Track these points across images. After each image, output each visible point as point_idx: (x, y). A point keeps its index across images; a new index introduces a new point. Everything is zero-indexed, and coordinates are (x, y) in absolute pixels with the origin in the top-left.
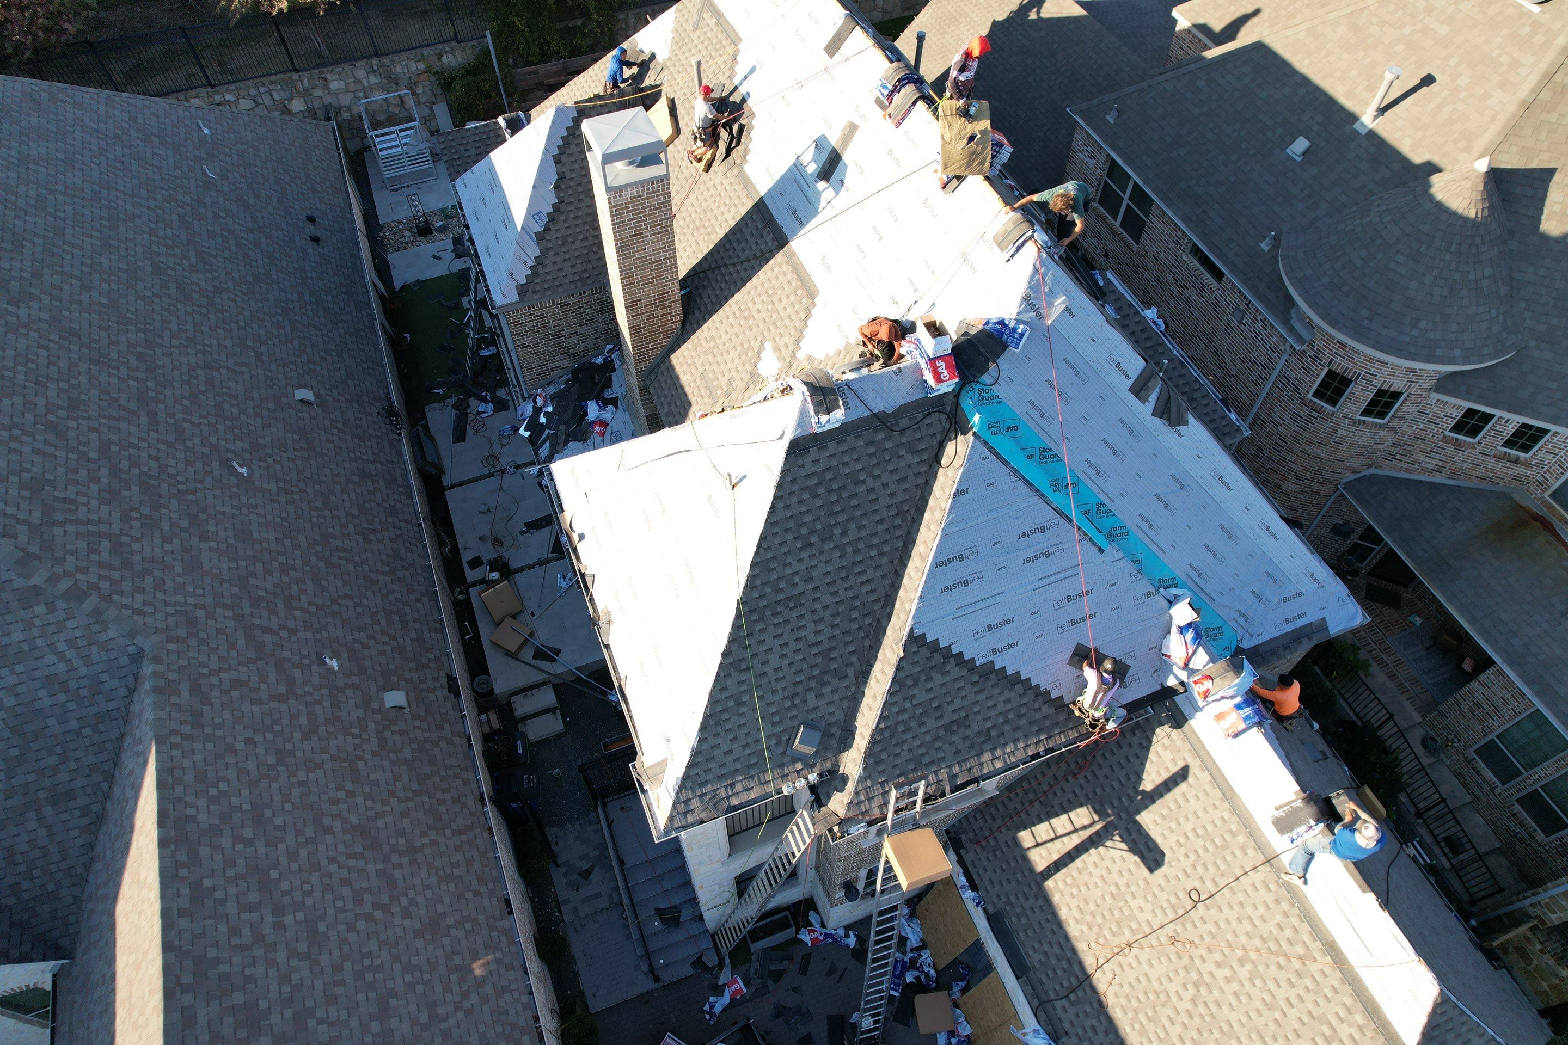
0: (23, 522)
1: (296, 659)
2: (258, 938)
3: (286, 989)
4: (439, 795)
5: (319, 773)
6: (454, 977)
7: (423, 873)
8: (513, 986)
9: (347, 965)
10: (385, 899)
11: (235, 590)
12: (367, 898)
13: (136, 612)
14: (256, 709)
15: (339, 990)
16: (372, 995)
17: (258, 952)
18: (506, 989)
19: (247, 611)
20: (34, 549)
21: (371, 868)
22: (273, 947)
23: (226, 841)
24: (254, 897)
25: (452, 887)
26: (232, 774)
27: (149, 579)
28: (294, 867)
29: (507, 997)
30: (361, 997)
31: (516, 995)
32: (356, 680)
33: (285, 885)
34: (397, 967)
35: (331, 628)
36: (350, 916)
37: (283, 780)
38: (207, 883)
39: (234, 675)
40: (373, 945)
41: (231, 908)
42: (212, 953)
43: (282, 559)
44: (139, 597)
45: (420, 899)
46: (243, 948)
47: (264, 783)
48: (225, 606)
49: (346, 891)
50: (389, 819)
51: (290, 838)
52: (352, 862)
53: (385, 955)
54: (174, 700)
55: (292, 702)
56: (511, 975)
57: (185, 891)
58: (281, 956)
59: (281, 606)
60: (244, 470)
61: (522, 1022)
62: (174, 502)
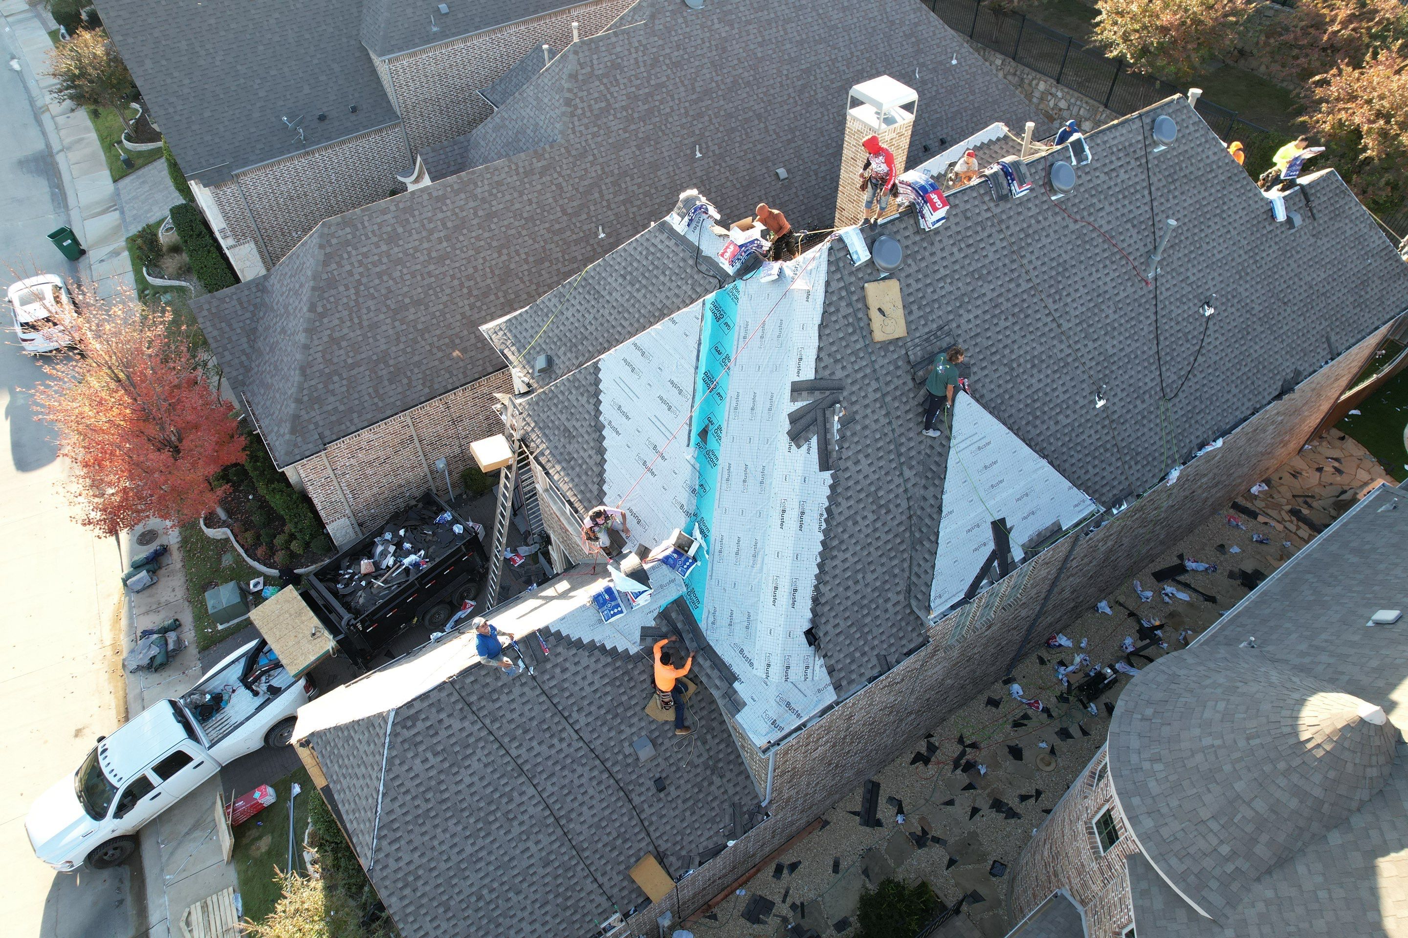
0: (592, 66)
1: (592, 213)
2: (431, 232)
3: (411, 251)
6: (447, 340)
8: (455, 378)
9: (433, 279)
11: (616, 172)
13: (573, 128)
14: (551, 200)
15: (419, 278)
16: (422, 296)
17: (424, 234)
18: (450, 373)
19: (607, 181)
20: (580, 77)
22: (429, 241)
23: (472, 204)
24: (449, 224)
26: (508, 197)
27: (596, 129)
30: (420, 290)
31: (450, 381)
35: (625, 229)
38: (448, 201)
39: (564, 184)
41: (440, 215)
42: (416, 213)
43: (653, 191)
44: (582, 128)
46: (423, 226)
47: (511, 215)
48: (602, 169)
53: (445, 298)
54: (534, 160)
56: (461, 376)
57: (440, 193)
58: (426, 245)
60: (699, 155)
62: (651, 127)
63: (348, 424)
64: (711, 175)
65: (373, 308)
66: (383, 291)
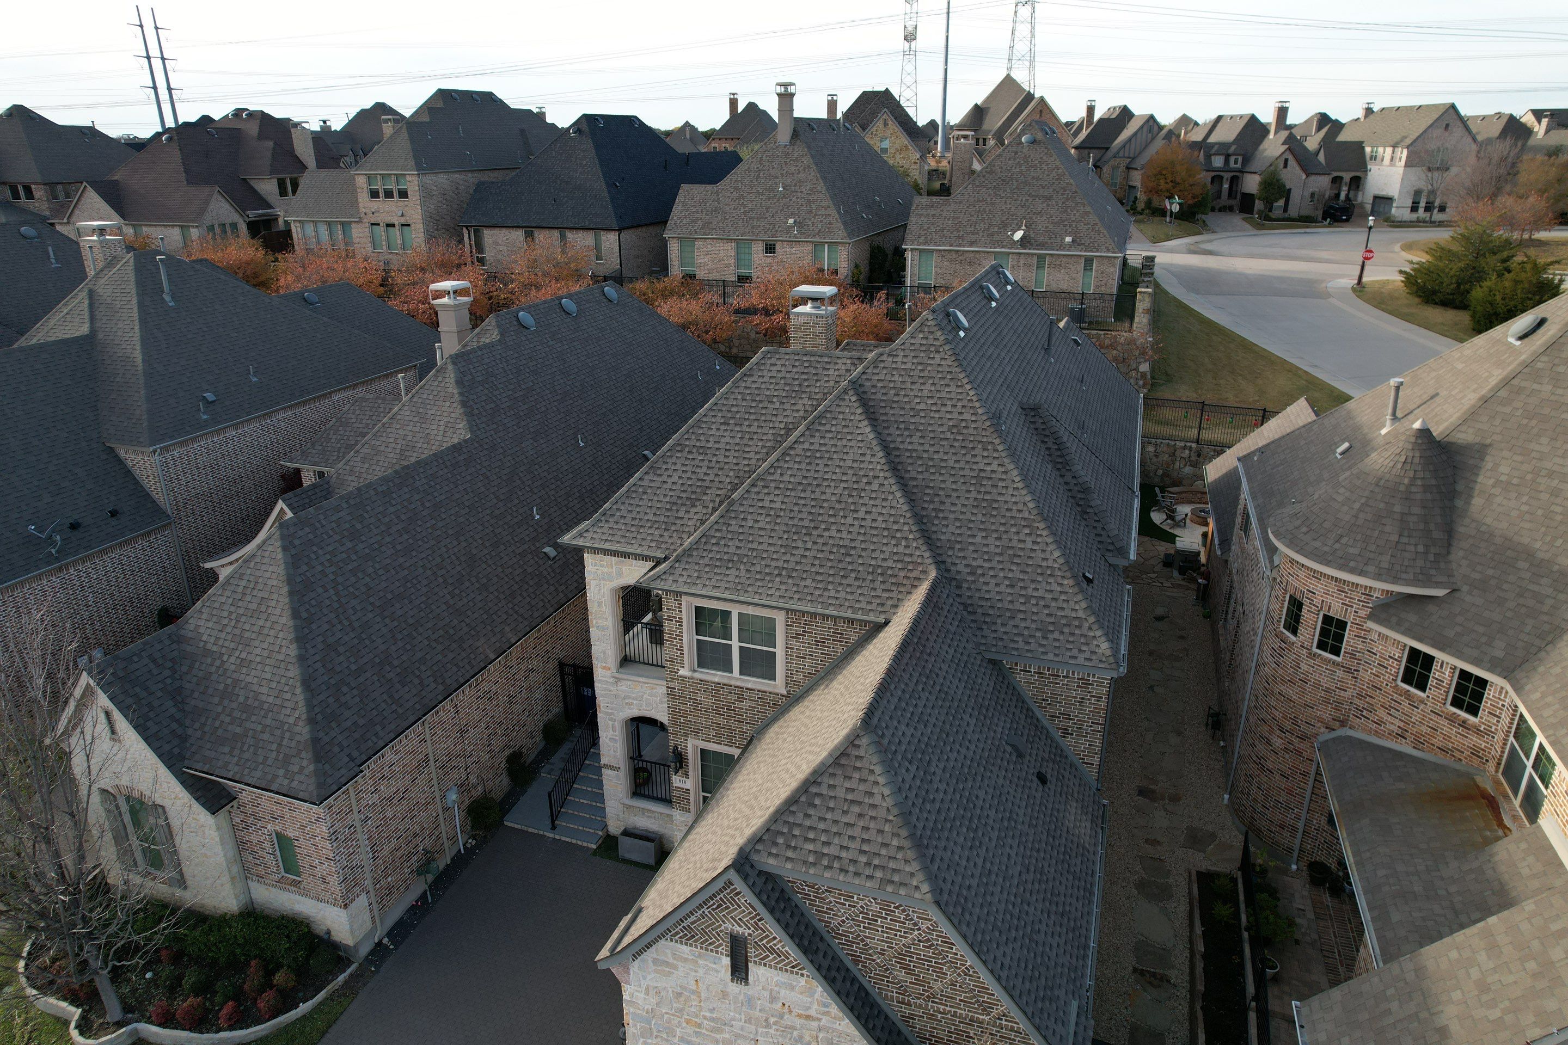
0: (471, 374)
2: (389, 526)
3: (376, 546)
4: (525, 594)
5: (481, 528)
6: (441, 632)
7: (479, 598)
8: (462, 671)
9: (406, 572)
10: (450, 581)
11: (525, 461)
12: (443, 571)
13: (477, 426)
14: (483, 489)
15: (393, 572)
16: (402, 589)
17: (383, 528)
18: (457, 665)
19: (521, 469)
21: (459, 568)
22: (389, 535)
23: (417, 497)
24: (403, 517)
25: (485, 616)
26: (447, 489)
27: (495, 426)
28: (430, 531)
29: (455, 669)
30: (397, 584)
31: (460, 674)
32: (540, 530)
33: (419, 529)
34: (424, 598)
35: (552, 510)
36: (429, 566)
37: (463, 512)
38: (394, 495)
39: (488, 474)
40: (425, 582)
41: (392, 509)
42: (369, 508)
43: (561, 476)
44: (484, 425)
45: (465, 600)
46: (380, 521)
47: (455, 504)
48: (514, 459)
49: (439, 560)
50: (489, 570)
51: (440, 524)
52: (454, 558)
53: (424, 590)
55: (501, 504)
57: (384, 488)
58: (388, 539)
59: (539, 483)
60: (582, 444)
61: (448, 682)
62: (536, 423)
63: (374, 739)
64: (598, 460)
65: (358, 608)
66: (364, 589)
